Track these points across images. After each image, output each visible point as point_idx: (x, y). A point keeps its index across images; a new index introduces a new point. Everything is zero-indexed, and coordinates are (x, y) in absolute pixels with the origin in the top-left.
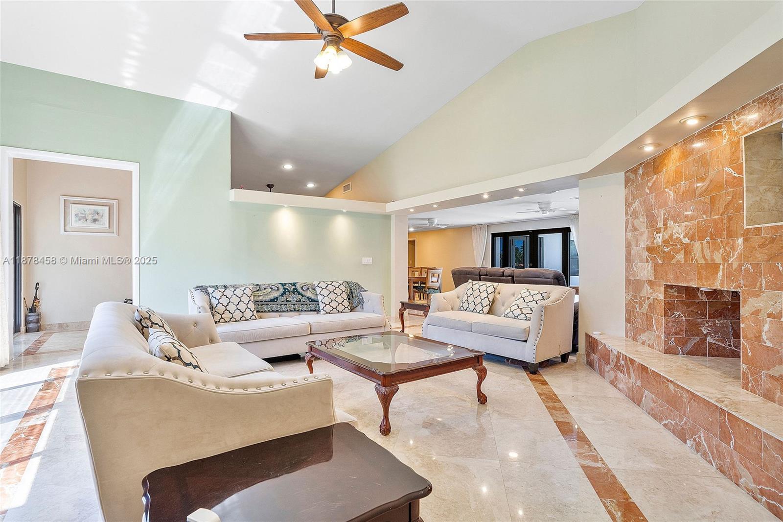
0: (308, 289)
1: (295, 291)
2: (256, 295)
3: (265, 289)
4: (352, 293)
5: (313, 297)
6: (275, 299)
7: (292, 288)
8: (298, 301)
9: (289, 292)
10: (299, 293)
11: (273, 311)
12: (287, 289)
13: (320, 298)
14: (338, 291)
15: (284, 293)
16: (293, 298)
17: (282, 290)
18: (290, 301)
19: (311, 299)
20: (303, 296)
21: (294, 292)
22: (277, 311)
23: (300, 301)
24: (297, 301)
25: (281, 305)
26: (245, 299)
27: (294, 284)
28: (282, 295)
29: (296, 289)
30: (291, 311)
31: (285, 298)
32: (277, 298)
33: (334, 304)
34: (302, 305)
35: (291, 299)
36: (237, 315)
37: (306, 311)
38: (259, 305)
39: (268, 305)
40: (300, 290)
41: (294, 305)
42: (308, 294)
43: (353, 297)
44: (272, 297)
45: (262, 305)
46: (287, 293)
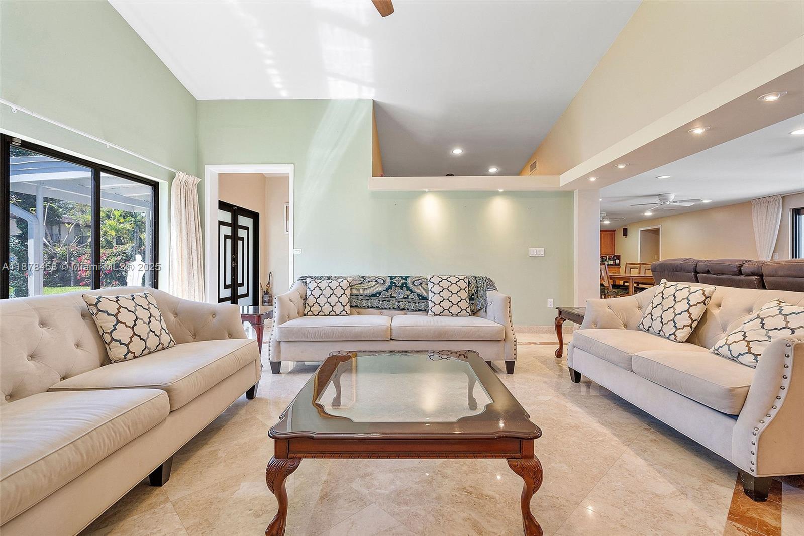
0: (421, 284)
1: (404, 286)
2: (357, 288)
3: (369, 282)
4: (477, 291)
5: (424, 294)
6: (377, 293)
7: (401, 283)
8: (405, 298)
9: (396, 286)
10: (408, 289)
11: (373, 307)
12: (395, 283)
13: (431, 295)
14: (454, 289)
15: (390, 287)
16: (399, 294)
17: (388, 284)
18: (395, 297)
19: (421, 296)
20: (412, 292)
21: (401, 287)
22: (378, 308)
23: (407, 298)
24: (403, 298)
25: (383, 301)
26: (339, 292)
27: (405, 278)
28: (387, 290)
29: (406, 283)
30: (394, 309)
31: (389, 294)
32: (380, 293)
33: (446, 305)
34: (408, 302)
35: (396, 295)
36: (327, 309)
37: (413, 310)
38: (358, 300)
39: (368, 300)
40: (410, 285)
41: (399, 302)
42: (419, 291)
43: (478, 297)
44: (374, 291)
45: (362, 300)
46: (394, 288)
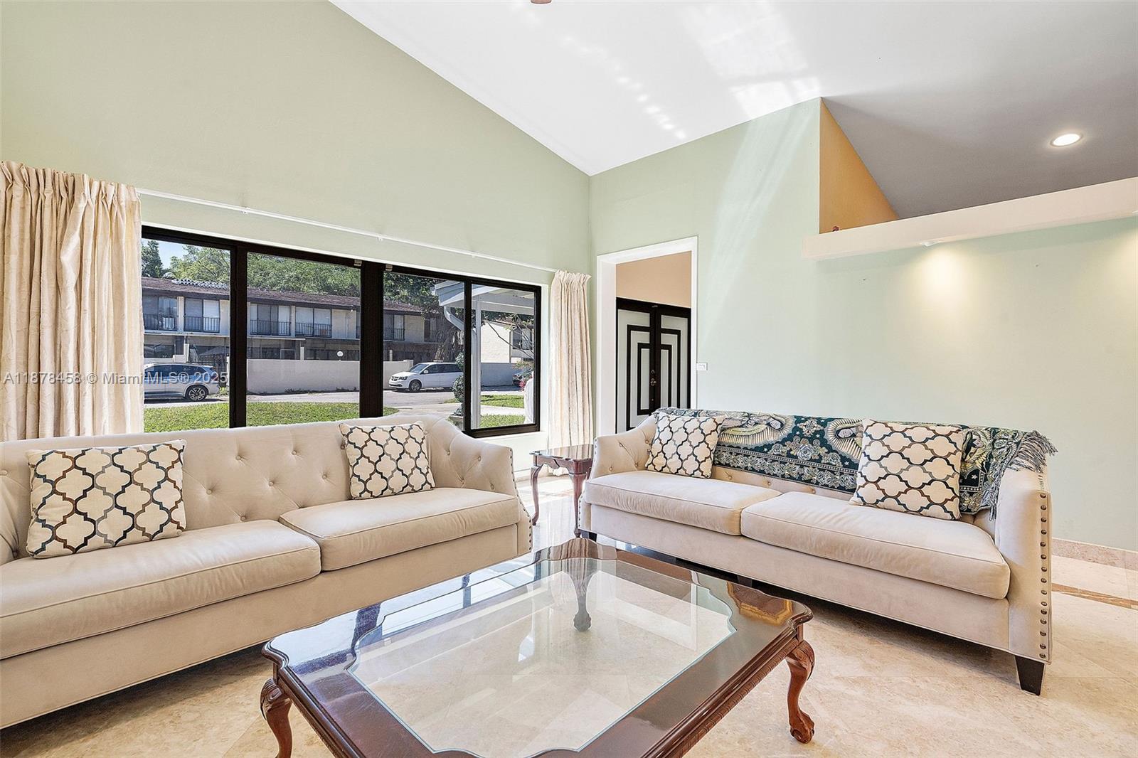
0: (854, 435)
1: (819, 437)
2: (733, 433)
3: (756, 424)
4: (988, 464)
5: (854, 458)
6: (765, 446)
7: (813, 430)
8: (815, 461)
9: (802, 436)
10: (824, 443)
11: (753, 470)
12: (801, 430)
13: (863, 461)
14: (917, 453)
15: (790, 438)
16: (804, 451)
17: (787, 431)
18: (796, 457)
19: (849, 460)
20: (830, 449)
21: (811, 440)
22: (762, 472)
23: (819, 461)
24: (811, 460)
25: (773, 461)
27: (824, 422)
28: (783, 442)
29: (822, 433)
30: (791, 478)
31: (785, 449)
32: (769, 446)
33: (892, 486)
34: (820, 470)
35: (799, 453)
36: (674, 464)
37: (827, 486)
38: (731, 453)
39: (748, 456)
40: (830, 437)
41: (802, 466)
42: (846, 449)
43: (986, 479)
44: (760, 441)
45: (738, 454)
46: (797, 439)
